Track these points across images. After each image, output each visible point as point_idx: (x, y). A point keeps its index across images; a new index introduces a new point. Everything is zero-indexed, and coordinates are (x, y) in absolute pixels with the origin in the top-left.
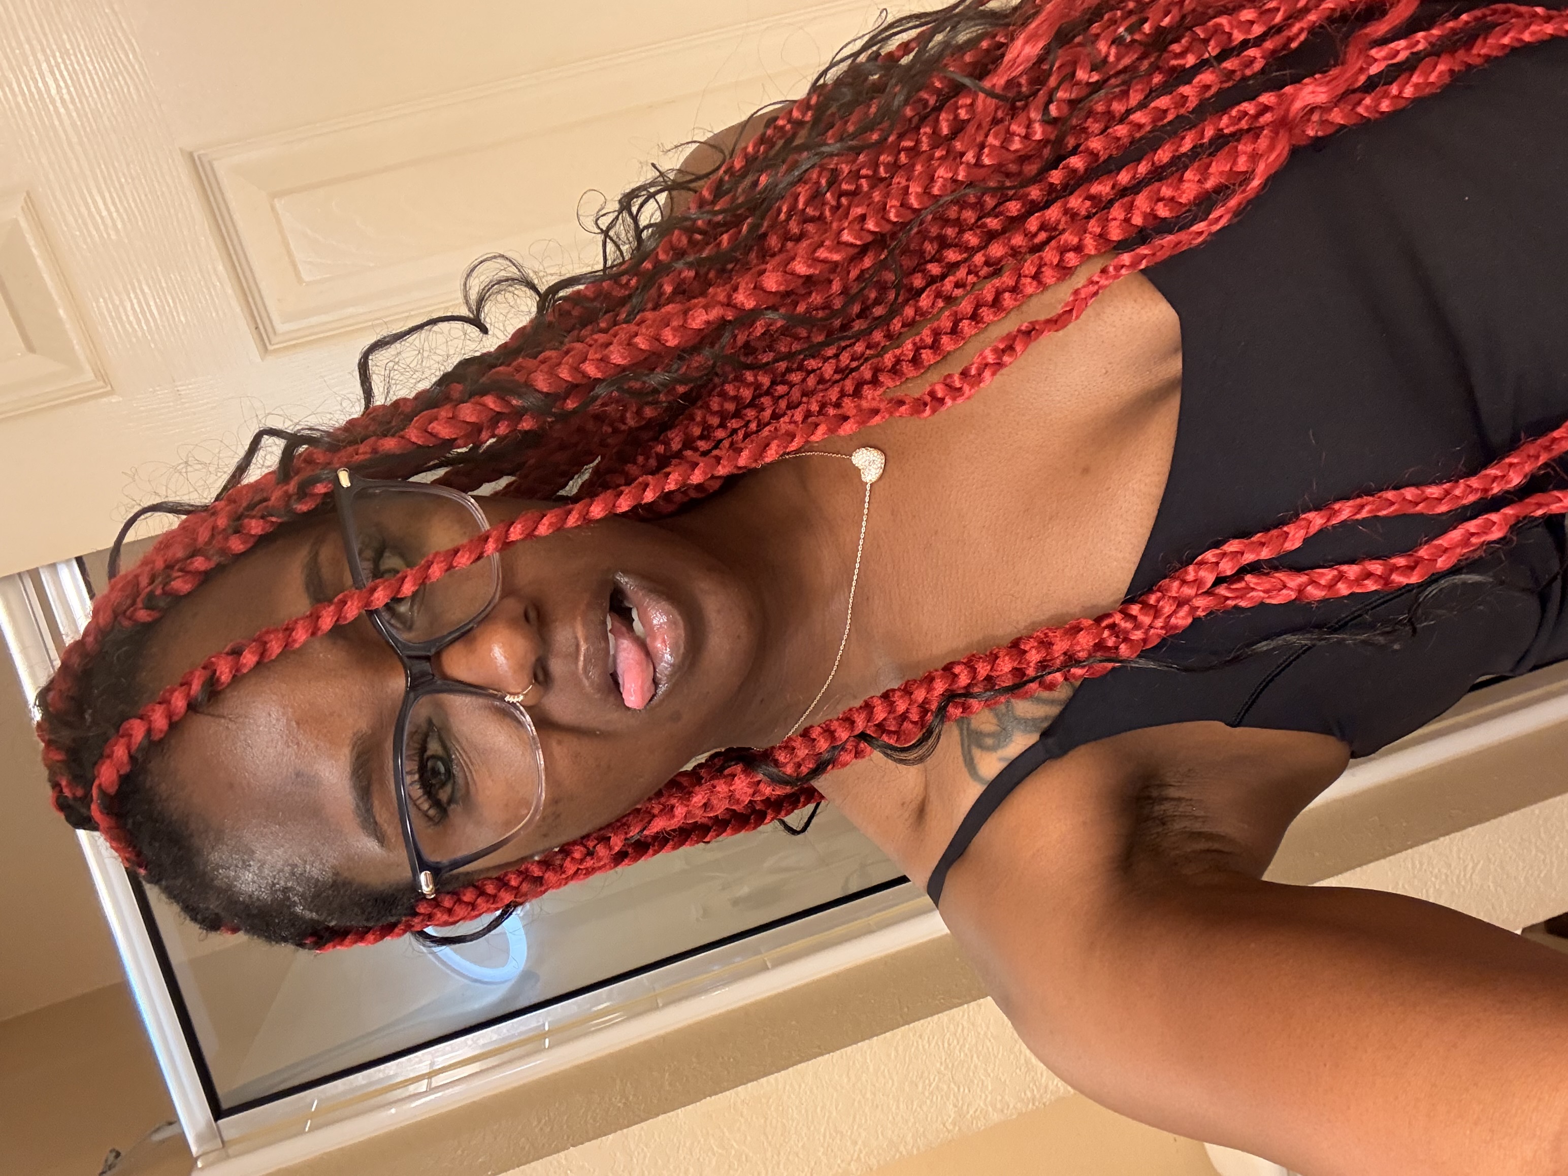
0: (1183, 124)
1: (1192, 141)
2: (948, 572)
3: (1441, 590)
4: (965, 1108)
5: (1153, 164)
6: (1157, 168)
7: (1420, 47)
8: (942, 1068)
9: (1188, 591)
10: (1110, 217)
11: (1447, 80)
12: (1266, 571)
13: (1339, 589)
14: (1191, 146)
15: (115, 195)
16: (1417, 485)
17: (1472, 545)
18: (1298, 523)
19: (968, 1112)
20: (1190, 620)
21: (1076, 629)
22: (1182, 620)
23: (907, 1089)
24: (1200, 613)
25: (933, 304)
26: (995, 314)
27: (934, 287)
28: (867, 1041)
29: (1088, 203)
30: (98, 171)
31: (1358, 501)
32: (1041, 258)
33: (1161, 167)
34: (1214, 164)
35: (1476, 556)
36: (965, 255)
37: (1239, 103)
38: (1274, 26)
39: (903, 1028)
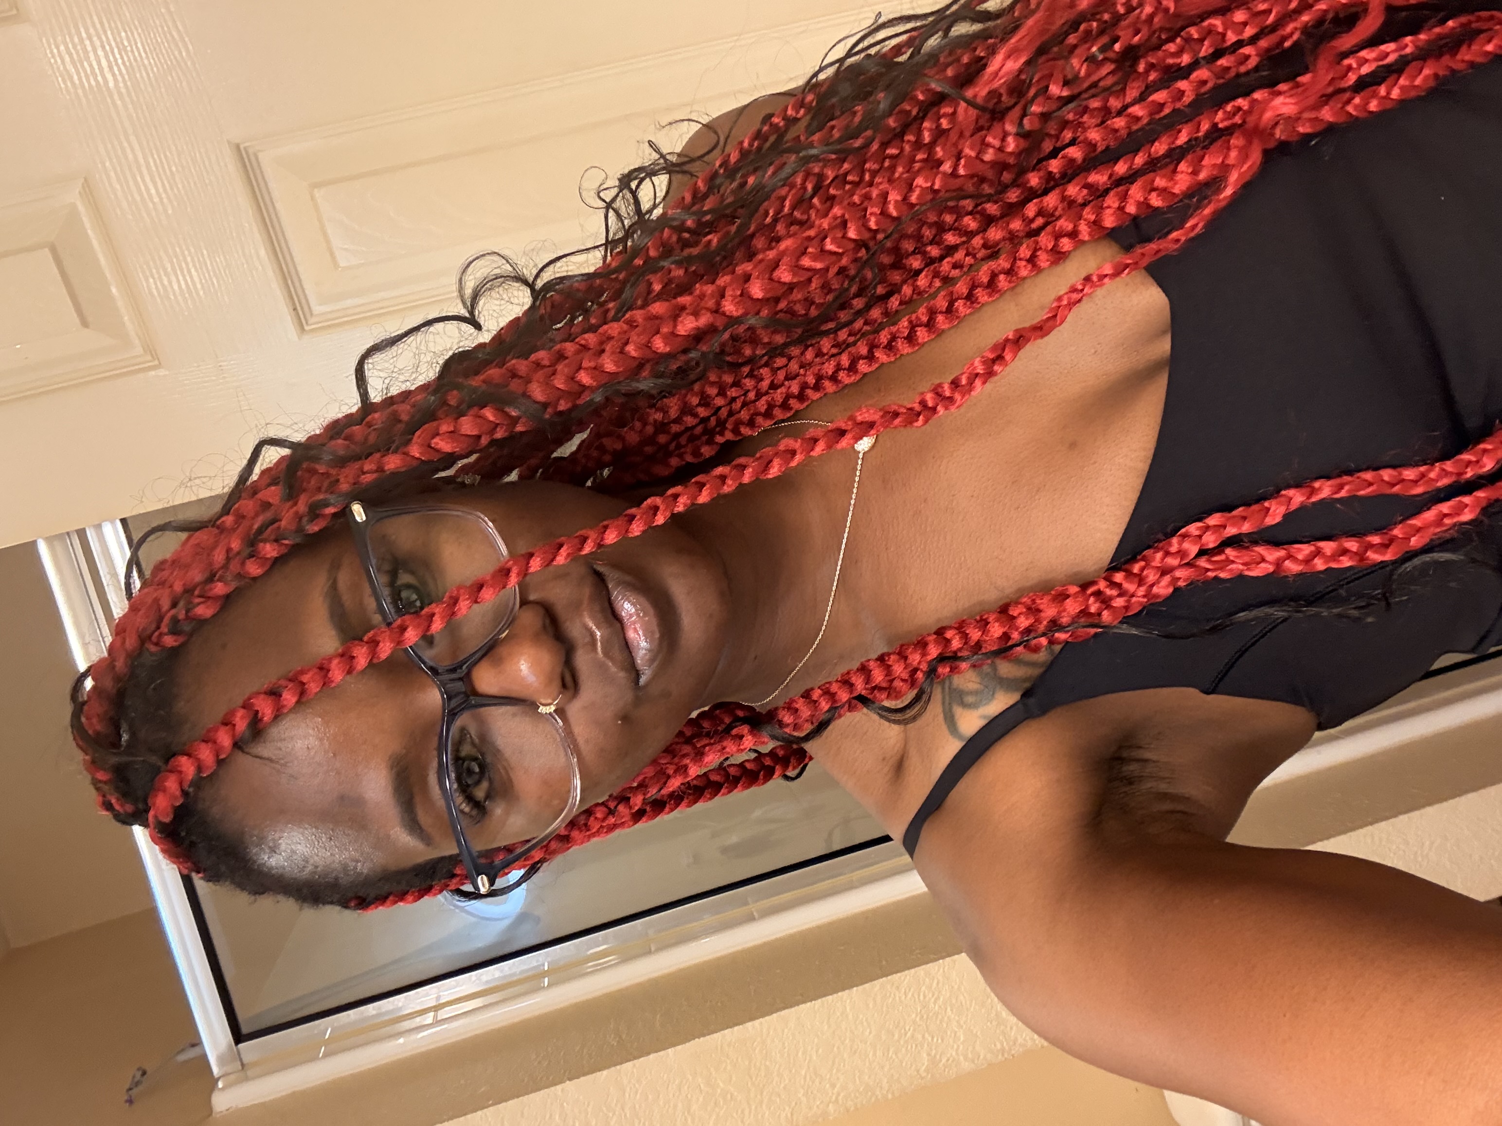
0: (1179, 118)
1: (1188, 134)
2: (936, 538)
3: (1414, 568)
4: (938, 1057)
5: (1150, 155)
6: (1153, 159)
7: (1408, 50)
8: (918, 1019)
9: (1172, 561)
10: (1105, 205)
11: (1432, 83)
12: (1247, 545)
13: (1316, 564)
14: (1186, 140)
15: (166, 182)
16: (1394, 467)
17: (1446, 525)
18: (1278, 499)
19: (941, 1061)
20: (1171, 590)
21: (1062, 597)
22: (1163, 589)
23: (884, 1037)
24: (1181, 584)
25: (931, 284)
26: (990, 295)
27: (932, 267)
28: (847, 991)
29: (1085, 191)
30: (151, 161)
31: (1338, 481)
32: (1037, 243)
33: (1156, 159)
34: (1207, 157)
35: (1447, 536)
36: (964, 239)
37: (1234, 98)
38: (1267, 27)
39: (881, 980)
